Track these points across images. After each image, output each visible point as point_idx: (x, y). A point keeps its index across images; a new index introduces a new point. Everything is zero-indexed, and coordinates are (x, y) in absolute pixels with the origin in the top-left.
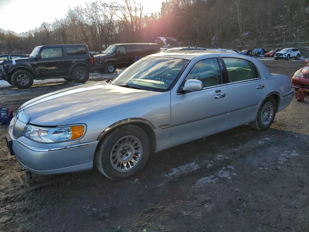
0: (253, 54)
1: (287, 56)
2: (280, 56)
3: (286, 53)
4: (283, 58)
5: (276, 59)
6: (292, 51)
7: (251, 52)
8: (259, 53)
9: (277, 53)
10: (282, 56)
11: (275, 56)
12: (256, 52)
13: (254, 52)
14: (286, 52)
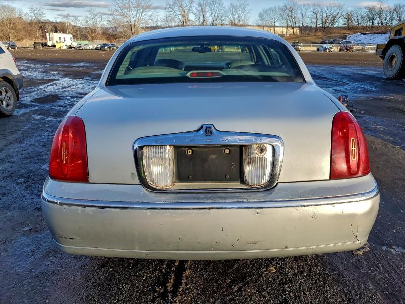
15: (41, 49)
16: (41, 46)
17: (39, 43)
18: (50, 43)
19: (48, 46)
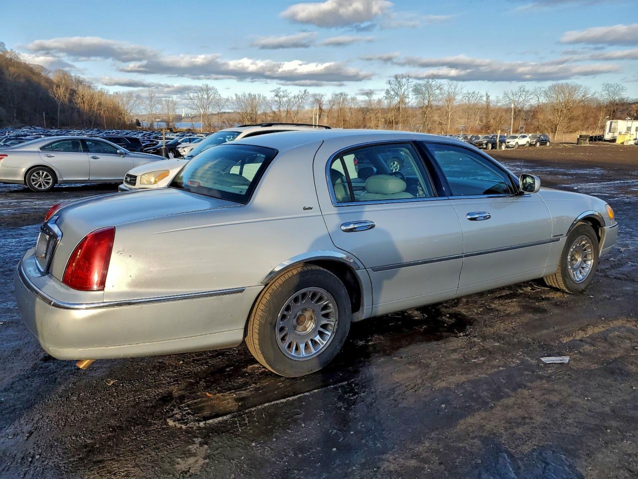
15: (588, 145)
16: (587, 141)
17: (586, 137)
18: (608, 136)
19: (605, 141)
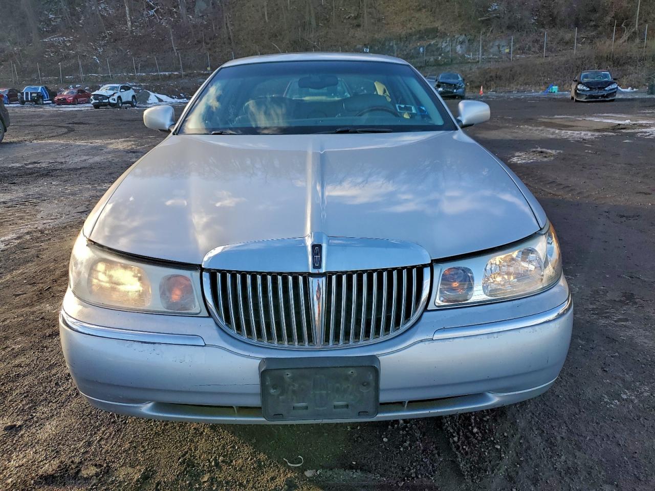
0: (27, 98)
1: (116, 100)
2: (104, 101)
3: (114, 93)
4: (110, 104)
5: (96, 106)
6: (122, 90)
7: (19, 94)
8: (40, 96)
9: (94, 95)
10: (107, 101)
11: (94, 101)
12: (31, 94)
13: (27, 93)
14: (111, 92)
